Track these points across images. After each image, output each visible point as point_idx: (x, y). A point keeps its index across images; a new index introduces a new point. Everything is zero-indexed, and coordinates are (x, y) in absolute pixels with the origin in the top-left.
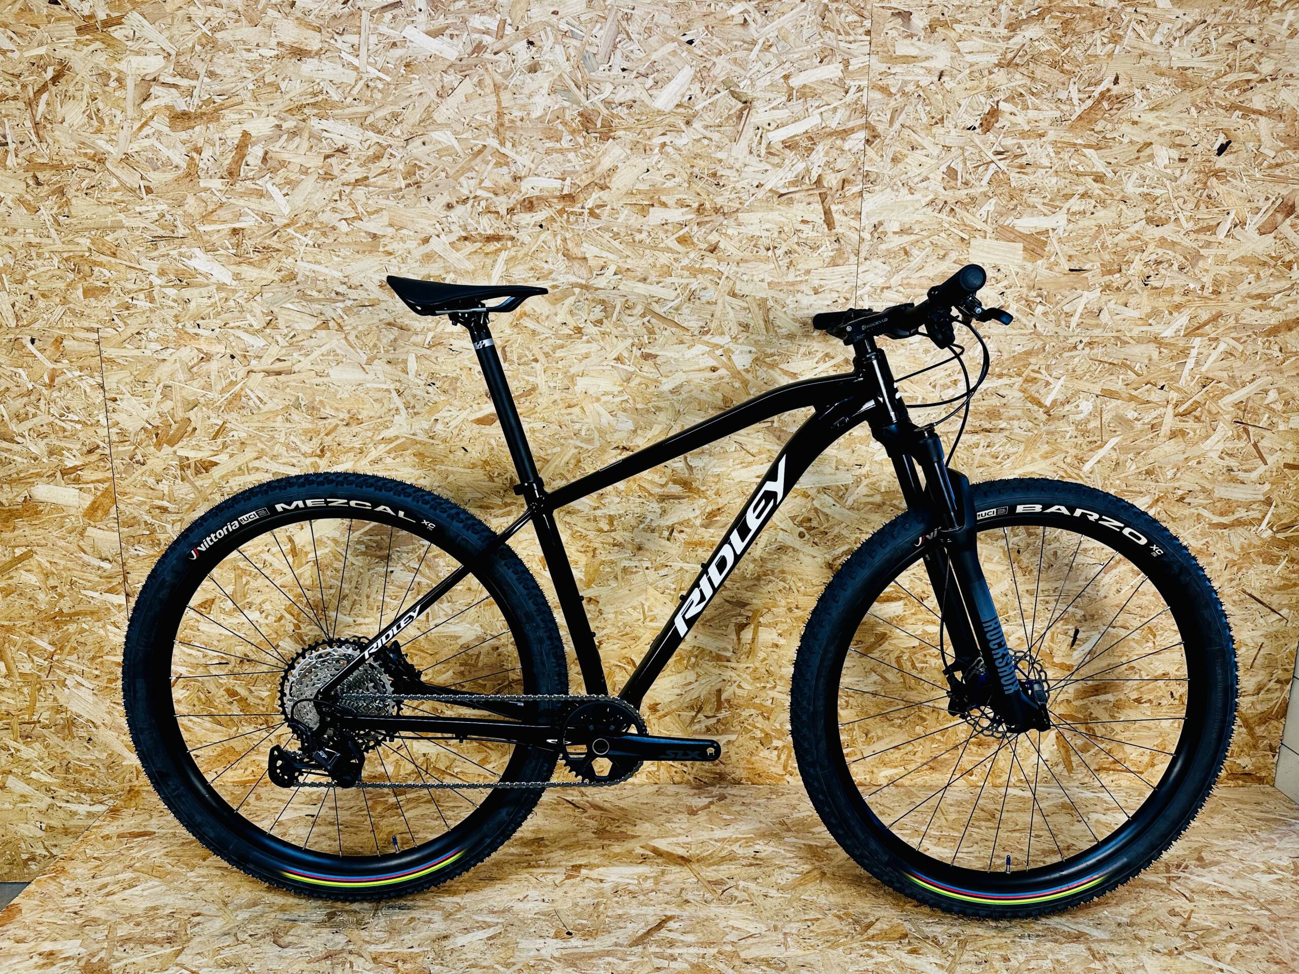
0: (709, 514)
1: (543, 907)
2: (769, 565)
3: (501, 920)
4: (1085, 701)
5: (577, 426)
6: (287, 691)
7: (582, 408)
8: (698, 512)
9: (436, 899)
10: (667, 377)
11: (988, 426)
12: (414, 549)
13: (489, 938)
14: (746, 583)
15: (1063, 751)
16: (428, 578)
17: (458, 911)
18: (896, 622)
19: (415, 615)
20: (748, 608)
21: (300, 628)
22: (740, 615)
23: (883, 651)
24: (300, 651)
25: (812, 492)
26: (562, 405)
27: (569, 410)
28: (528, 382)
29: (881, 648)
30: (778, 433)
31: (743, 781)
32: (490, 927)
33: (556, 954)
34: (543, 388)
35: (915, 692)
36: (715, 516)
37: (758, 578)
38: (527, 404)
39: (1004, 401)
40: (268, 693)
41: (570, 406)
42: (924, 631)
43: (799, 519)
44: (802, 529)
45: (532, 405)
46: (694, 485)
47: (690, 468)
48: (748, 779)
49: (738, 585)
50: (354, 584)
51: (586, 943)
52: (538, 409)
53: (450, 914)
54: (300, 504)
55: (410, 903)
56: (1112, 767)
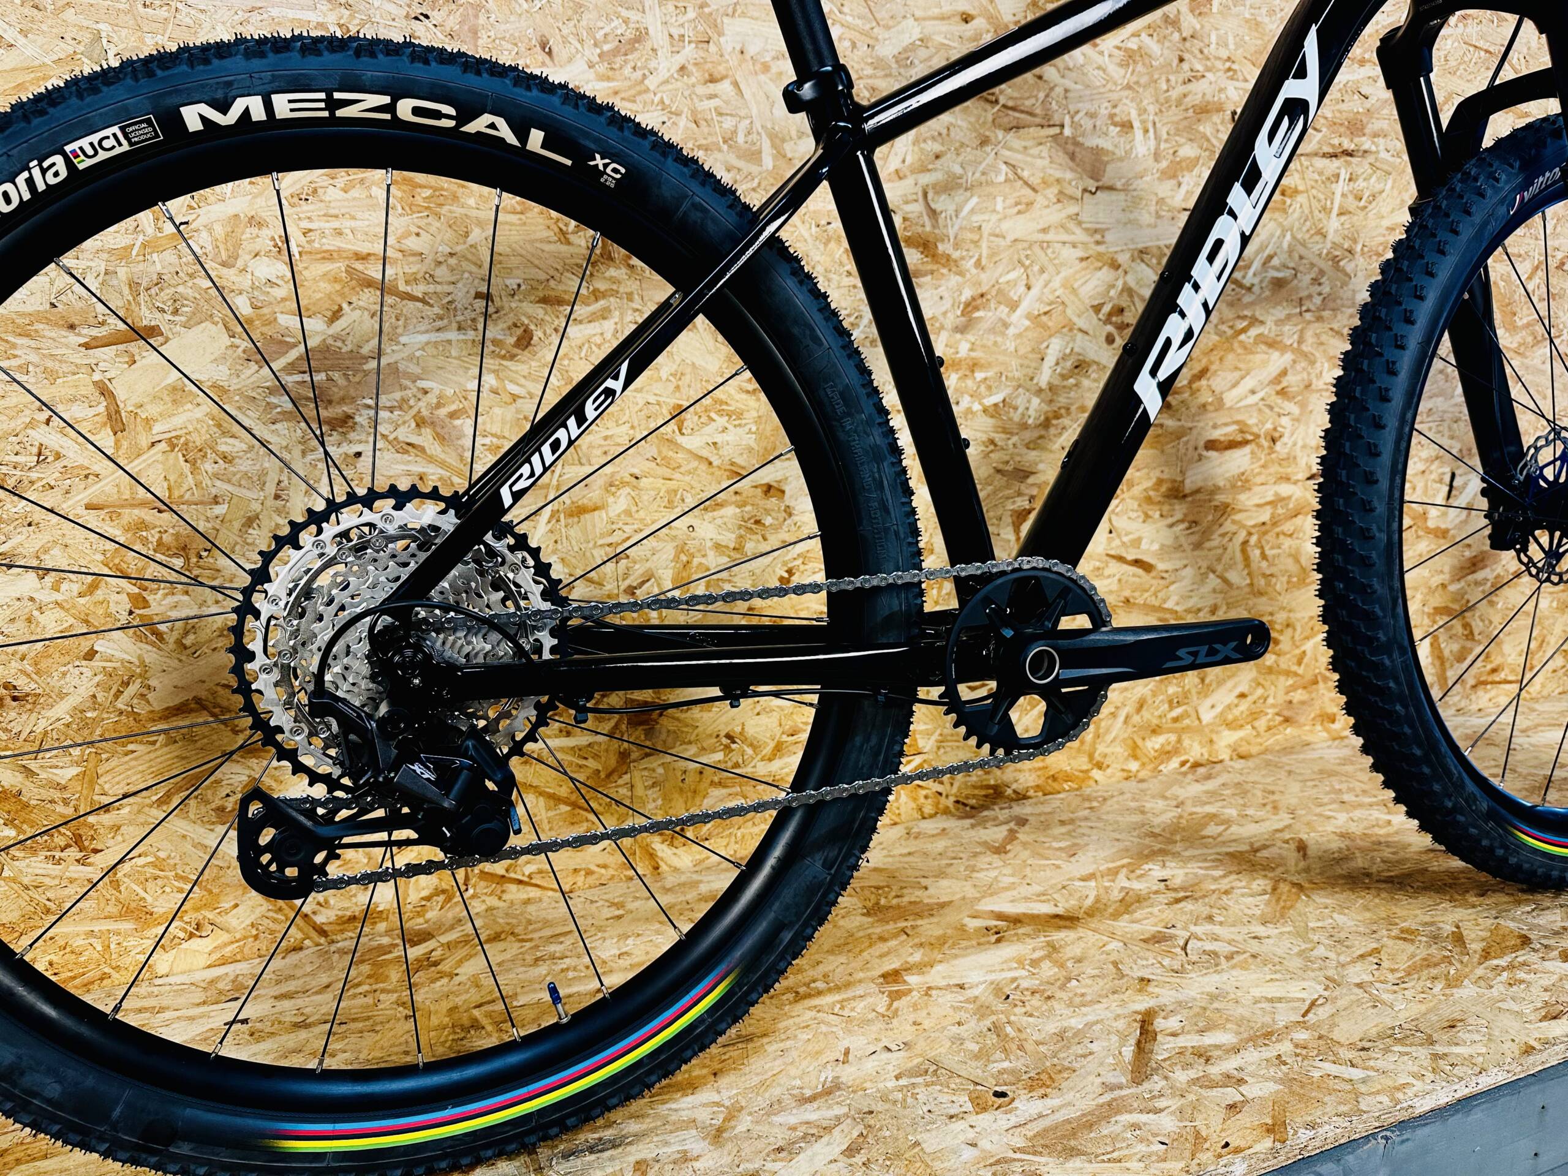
0: (967, 305)
1: (898, 1060)
2: (1062, 400)
3: (839, 1111)
4: (1463, 583)
5: (728, 123)
6: (255, 646)
7: (736, 84)
8: (947, 304)
9: (662, 1109)
10: (888, 28)
11: (1347, 145)
12: (404, 400)
13: (851, 1151)
14: (1028, 435)
15: (1437, 663)
16: (443, 464)
17: (729, 1118)
18: (1242, 483)
19: (616, 385)
20: (1031, 480)
21: (146, 604)
22: (1020, 494)
23: (1223, 535)
24: (285, 531)
25: (1123, 259)
26: (696, 75)
27: (712, 88)
28: (626, 21)
29: (1222, 531)
30: (1070, 148)
31: (1031, 793)
32: (828, 1129)
33: (1020, 1143)
34: (658, 36)
35: (1264, 599)
36: (977, 309)
37: (1046, 424)
38: (627, 70)
39: (1368, 104)
40: (75, 771)
41: (712, 80)
42: (1276, 494)
43: (1106, 309)
44: (1110, 328)
45: (639, 74)
46: (941, 247)
47: (933, 213)
48: (1038, 788)
49: (1015, 439)
50: (271, 488)
51: (1048, 1102)
52: (651, 82)
53: (720, 1131)
54: (255, 106)
55: (608, 1134)
56: (1490, 679)
